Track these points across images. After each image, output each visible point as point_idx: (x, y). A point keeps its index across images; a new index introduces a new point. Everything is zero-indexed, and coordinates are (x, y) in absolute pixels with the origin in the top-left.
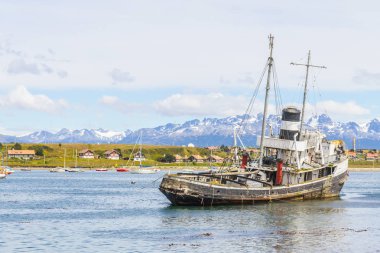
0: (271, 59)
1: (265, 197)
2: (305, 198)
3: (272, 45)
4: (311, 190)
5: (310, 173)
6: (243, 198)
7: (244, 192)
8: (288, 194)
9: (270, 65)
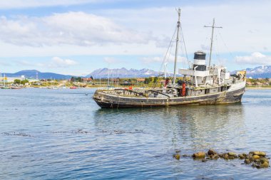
0: (179, 22)
1: (163, 103)
2: (200, 104)
3: (179, 14)
4: (206, 100)
5: (209, 89)
6: (144, 103)
7: (145, 101)
8: (185, 102)
9: (178, 26)
